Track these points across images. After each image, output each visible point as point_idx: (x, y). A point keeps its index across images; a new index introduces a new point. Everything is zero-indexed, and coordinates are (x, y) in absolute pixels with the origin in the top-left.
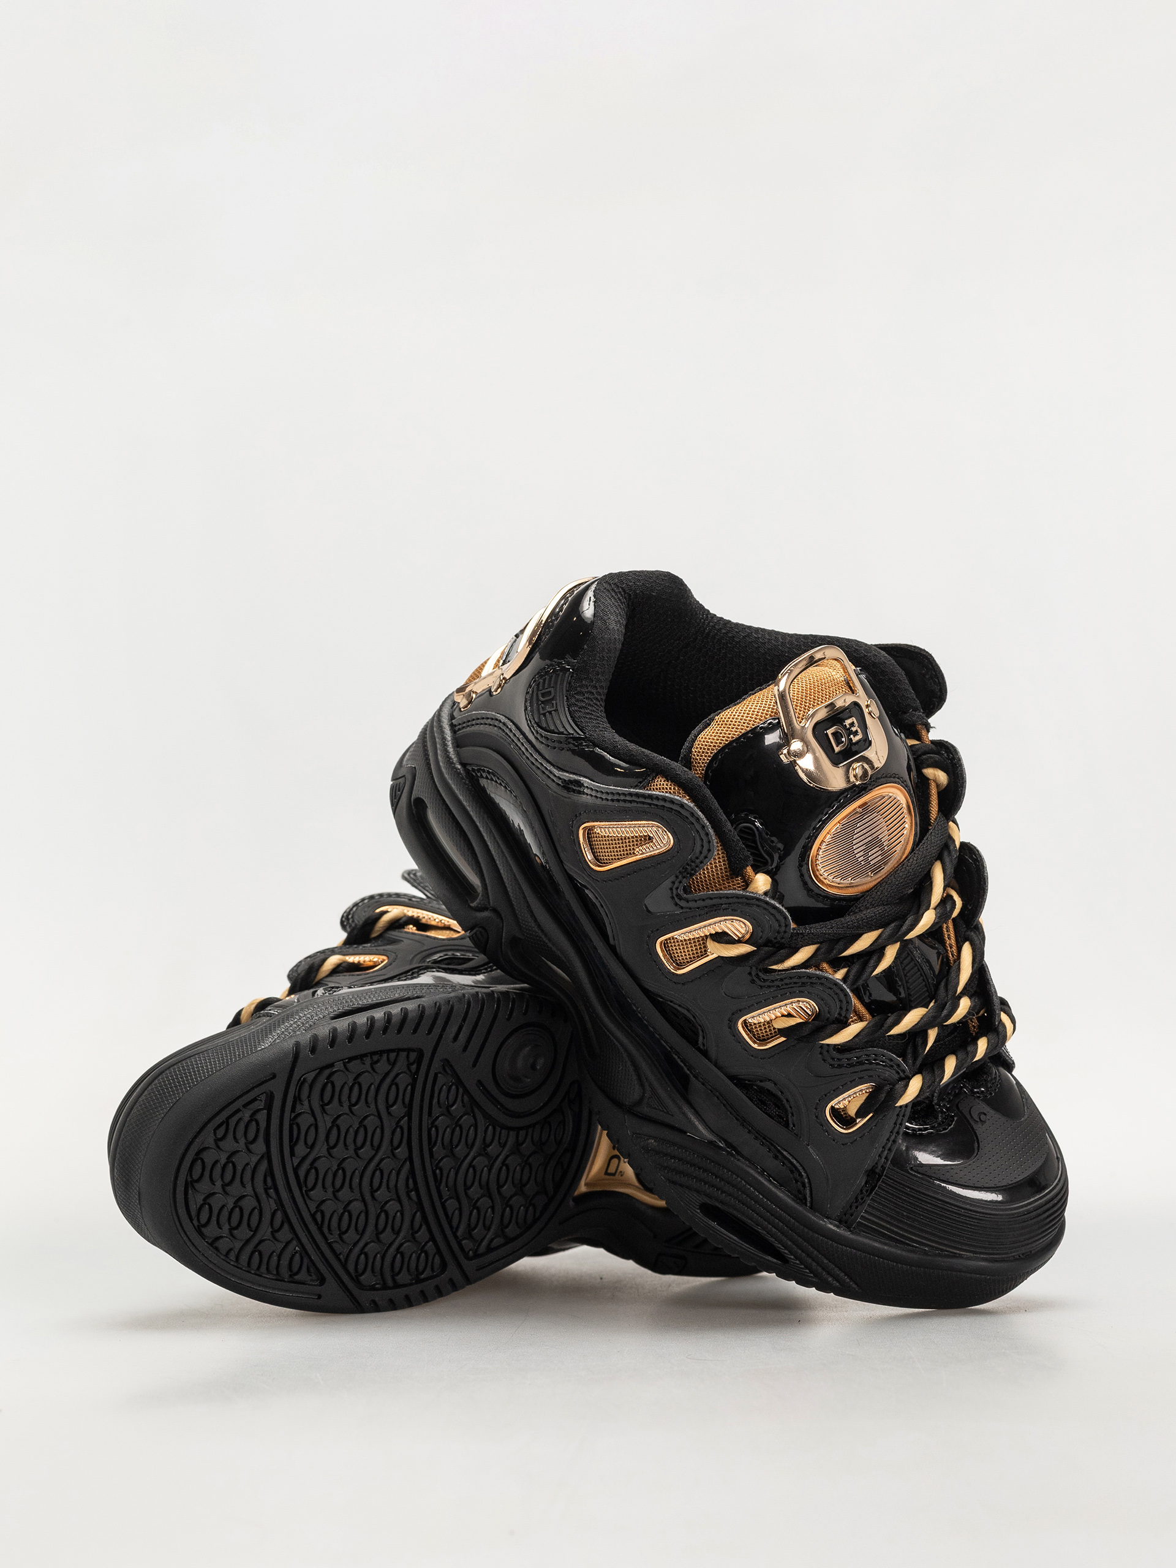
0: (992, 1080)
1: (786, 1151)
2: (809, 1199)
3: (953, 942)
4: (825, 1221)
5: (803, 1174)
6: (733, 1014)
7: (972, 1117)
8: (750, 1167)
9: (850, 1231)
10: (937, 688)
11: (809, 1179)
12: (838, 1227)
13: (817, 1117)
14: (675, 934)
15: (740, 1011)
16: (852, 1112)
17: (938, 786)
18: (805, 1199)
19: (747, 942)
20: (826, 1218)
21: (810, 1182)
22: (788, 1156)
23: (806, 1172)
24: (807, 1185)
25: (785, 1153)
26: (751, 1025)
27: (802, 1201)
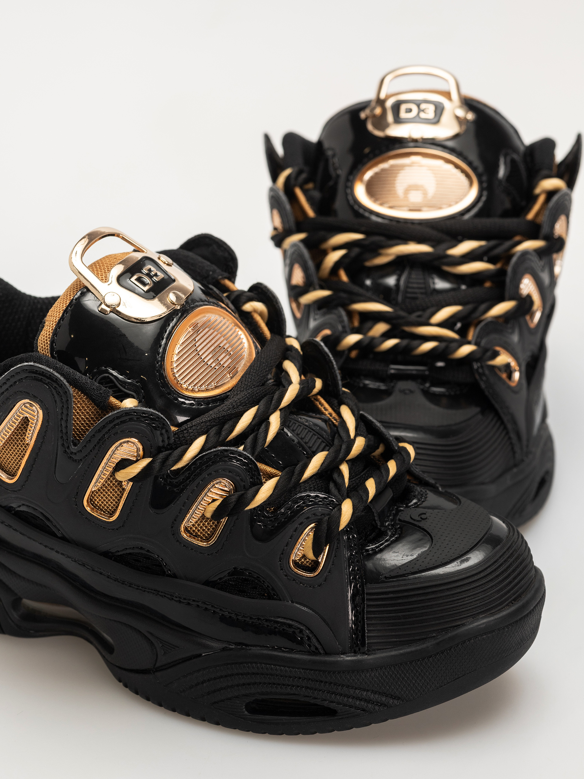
0: (419, 493)
1: (279, 617)
2: (319, 647)
3: (330, 410)
4: (342, 657)
5: (302, 628)
6: (172, 527)
7: (414, 520)
8: (262, 650)
9: (366, 654)
10: (226, 255)
11: (309, 629)
12: (354, 656)
13: (286, 576)
14: (92, 487)
15: (175, 520)
16: (311, 555)
17: (261, 314)
18: (317, 649)
19: (144, 457)
20: (342, 654)
21: (312, 632)
22: (282, 620)
23: (304, 625)
24: (310, 635)
25: (279, 620)
26: (191, 528)
27: (316, 653)
